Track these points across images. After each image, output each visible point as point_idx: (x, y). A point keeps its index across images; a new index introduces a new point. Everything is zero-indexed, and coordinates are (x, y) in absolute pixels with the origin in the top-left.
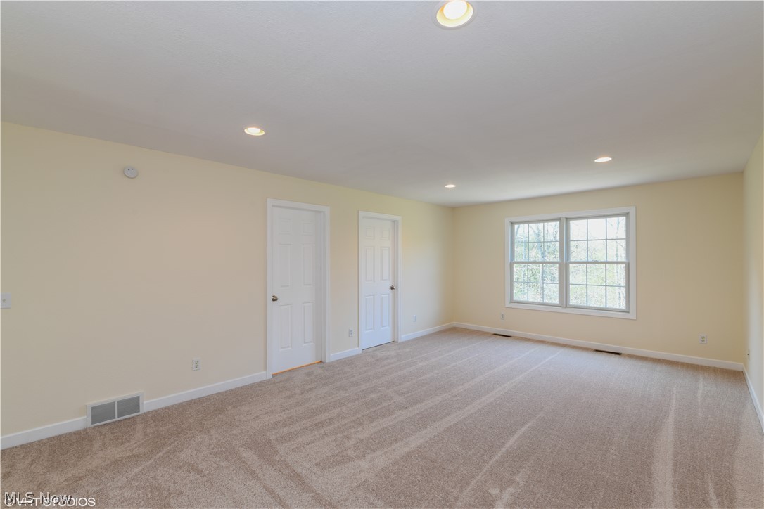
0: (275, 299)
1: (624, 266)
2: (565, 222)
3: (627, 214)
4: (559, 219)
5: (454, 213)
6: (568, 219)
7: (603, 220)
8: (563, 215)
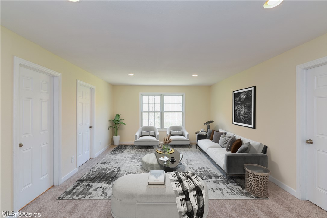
0: (21, 146)
1: (181, 113)
2: (162, 96)
3: (182, 95)
4: (161, 95)
5: (114, 87)
6: (164, 95)
7: (175, 96)
8: (162, 94)
